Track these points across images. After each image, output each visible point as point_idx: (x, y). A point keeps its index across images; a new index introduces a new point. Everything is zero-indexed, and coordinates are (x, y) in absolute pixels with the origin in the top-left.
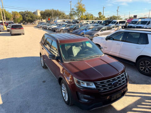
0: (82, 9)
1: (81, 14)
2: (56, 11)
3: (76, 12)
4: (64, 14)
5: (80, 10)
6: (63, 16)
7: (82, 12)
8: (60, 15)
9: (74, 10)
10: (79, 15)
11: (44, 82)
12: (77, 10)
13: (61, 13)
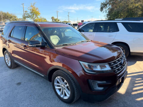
0: (36, 12)
1: (36, 17)
2: (5, 13)
3: (30, 14)
4: (15, 17)
5: (34, 13)
6: (15, 18)
7: (36, 15)
8: (11, 17)
9: (28, 13)
10: (34, 18)
11: (19, 84)
12: (31, 13)
13: (12, 16)
